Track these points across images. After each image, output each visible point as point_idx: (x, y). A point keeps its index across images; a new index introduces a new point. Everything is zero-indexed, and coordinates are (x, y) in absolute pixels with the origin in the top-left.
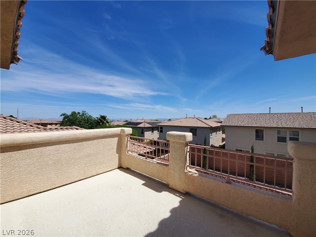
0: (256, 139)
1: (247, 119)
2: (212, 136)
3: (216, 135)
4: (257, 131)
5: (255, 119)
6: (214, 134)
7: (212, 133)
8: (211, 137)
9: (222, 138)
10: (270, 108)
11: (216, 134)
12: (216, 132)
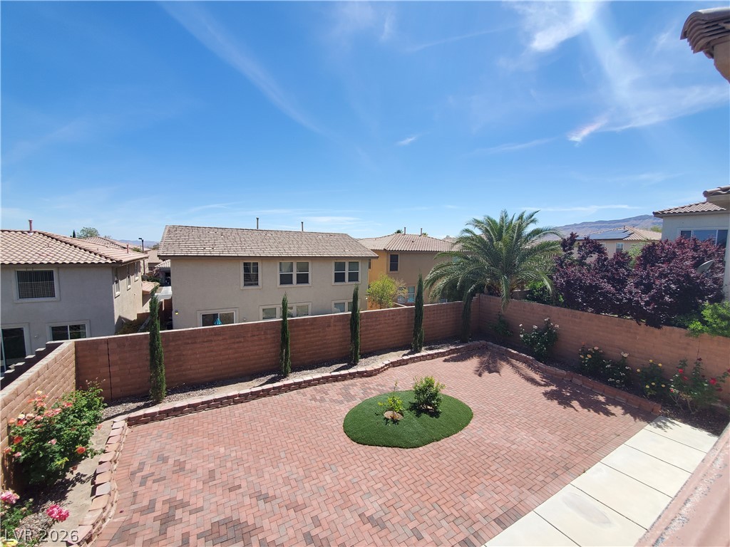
0: (245, 285)
1: (220, 240)
2: (118, 289)
3: (129, 286)
4: (246, 267)
5: (238, 240)
6: (123, 283)
7: (117, 282)
8: (117, 293)
9: (143, 291)
10: (258, 219)
11: (130, 283)
12: (129, 277)
